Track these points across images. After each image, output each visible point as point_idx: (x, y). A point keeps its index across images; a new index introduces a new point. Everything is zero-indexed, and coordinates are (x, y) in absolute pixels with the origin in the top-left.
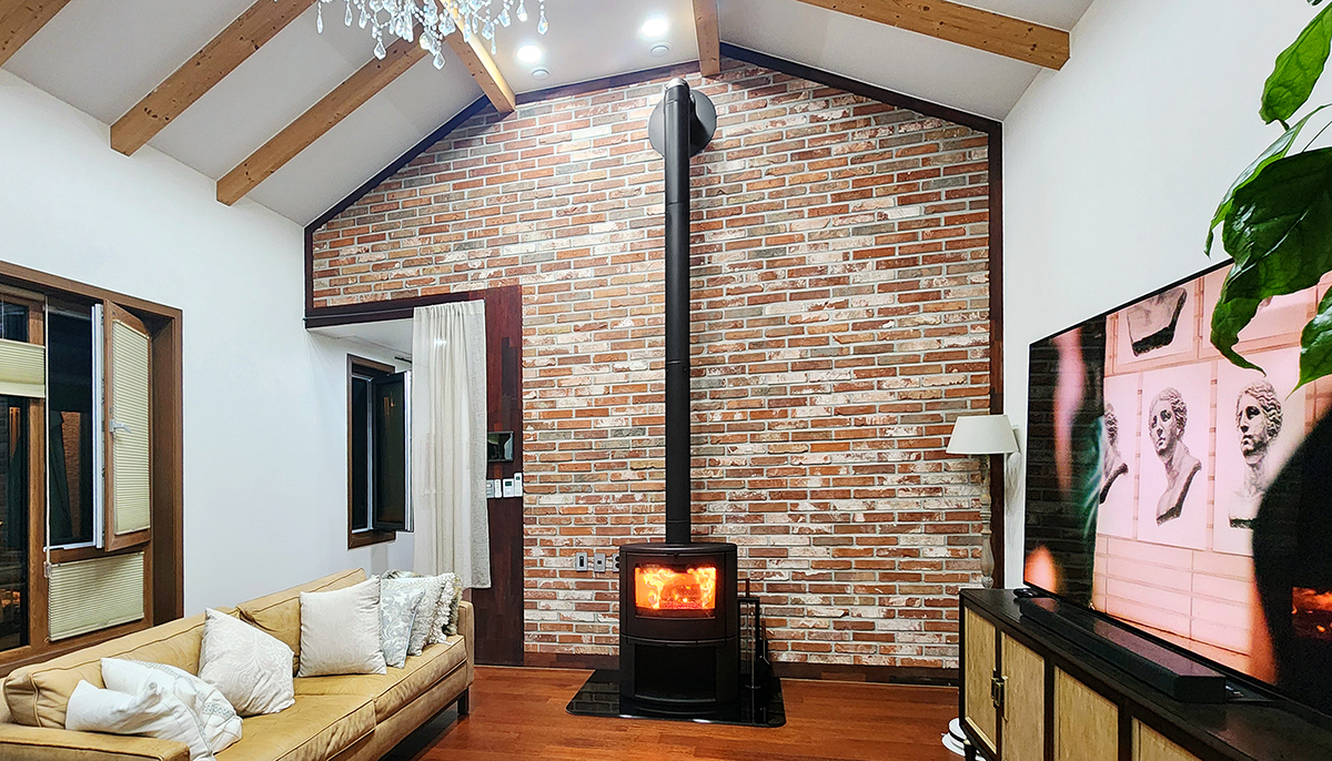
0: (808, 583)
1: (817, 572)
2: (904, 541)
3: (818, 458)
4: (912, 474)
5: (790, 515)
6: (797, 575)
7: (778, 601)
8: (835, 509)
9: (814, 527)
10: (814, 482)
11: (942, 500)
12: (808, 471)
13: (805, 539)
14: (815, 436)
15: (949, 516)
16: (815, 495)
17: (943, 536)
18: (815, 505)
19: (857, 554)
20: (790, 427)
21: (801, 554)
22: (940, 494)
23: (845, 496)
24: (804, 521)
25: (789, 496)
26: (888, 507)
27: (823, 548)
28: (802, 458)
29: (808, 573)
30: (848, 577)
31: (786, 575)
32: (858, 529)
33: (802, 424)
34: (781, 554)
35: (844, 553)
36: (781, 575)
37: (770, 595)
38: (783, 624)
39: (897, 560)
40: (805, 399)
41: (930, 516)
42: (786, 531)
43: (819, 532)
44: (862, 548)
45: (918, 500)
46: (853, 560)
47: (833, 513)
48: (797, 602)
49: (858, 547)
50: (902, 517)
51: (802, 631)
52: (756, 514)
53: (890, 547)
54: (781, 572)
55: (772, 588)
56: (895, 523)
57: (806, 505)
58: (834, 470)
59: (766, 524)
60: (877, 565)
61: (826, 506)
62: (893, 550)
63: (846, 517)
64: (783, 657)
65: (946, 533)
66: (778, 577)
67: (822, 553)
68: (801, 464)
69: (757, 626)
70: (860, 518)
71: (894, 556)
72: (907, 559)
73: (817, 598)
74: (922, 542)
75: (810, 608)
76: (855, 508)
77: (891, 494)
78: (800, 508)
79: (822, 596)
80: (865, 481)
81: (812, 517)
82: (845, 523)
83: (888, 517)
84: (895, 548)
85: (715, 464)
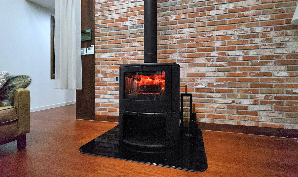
0: (214, 88)
1: (219, 83)
2: (263, 69)
3: (220, 33)
4: (268, 38)
5: (206, 59)
6: (210, 85)
7: (200, 96)
8: (228, 55)
9: (218, 63)
10: (218, 44)
11: (284, 49)
12: (215, 39)
13: (213, 69)
14: (219, 23)
15: (288, 56)
16: (218, 49)
17: (285, 66)
18: (218, 54)
19: (239, 75)
20: (207, 20)
21: (211, 75)
22: (283, 46)
23: (233, 49)
24: (213, 61)
25: (206, 50)
26: (255, 53)
27: (222, 73)
28: (212, 33)
29: (215, 84)
30: (235, 86)
31: (205, 85)
32: (240, 64)
33: (213, 18)
34: (202, 75)
35: (233, 75)
36: (202, 85)
37: (197, 93)
38: (203, 106)
39: (260, 78)
40: (214, 7)
41: (278, 57)
42: (204, 65)
43: (220, 66)
44: (242, 72)
45: (271, 50)
46: (237, 78)
47: (227, 57)
48: (209, 96)
49: (240, 72)
50: (262, 58)
51: (212, 109)
52: (191, 58)
53: (256, 72)
54: (202, 83)
55: (198, 90)
56: (259, 61)
57: (214, 54)
58: (228, 38)
59: (195, 63)
60: (250, 80)
61: (224, 54)
62: (257, 73)
63: (233, 59)
64: (203, 120)
65: (287, 65)
66: (200, 86)
67: (221, 75)
68: (212, 36)
69: (191, 107)
70: (241, 59)
71: (258, 76)
72: (265, 77)
73: (219, 95)
74: (273, 69)
75: (215, 99)
76: (239, 54)
77: (256, 48)
78: (211, 55)
79: (221, 94)
80: (244, 42)
81: (217, 59)
82: (233, 61)
83: (255, 58)
84: (259, 72)
85: (172, 38)
